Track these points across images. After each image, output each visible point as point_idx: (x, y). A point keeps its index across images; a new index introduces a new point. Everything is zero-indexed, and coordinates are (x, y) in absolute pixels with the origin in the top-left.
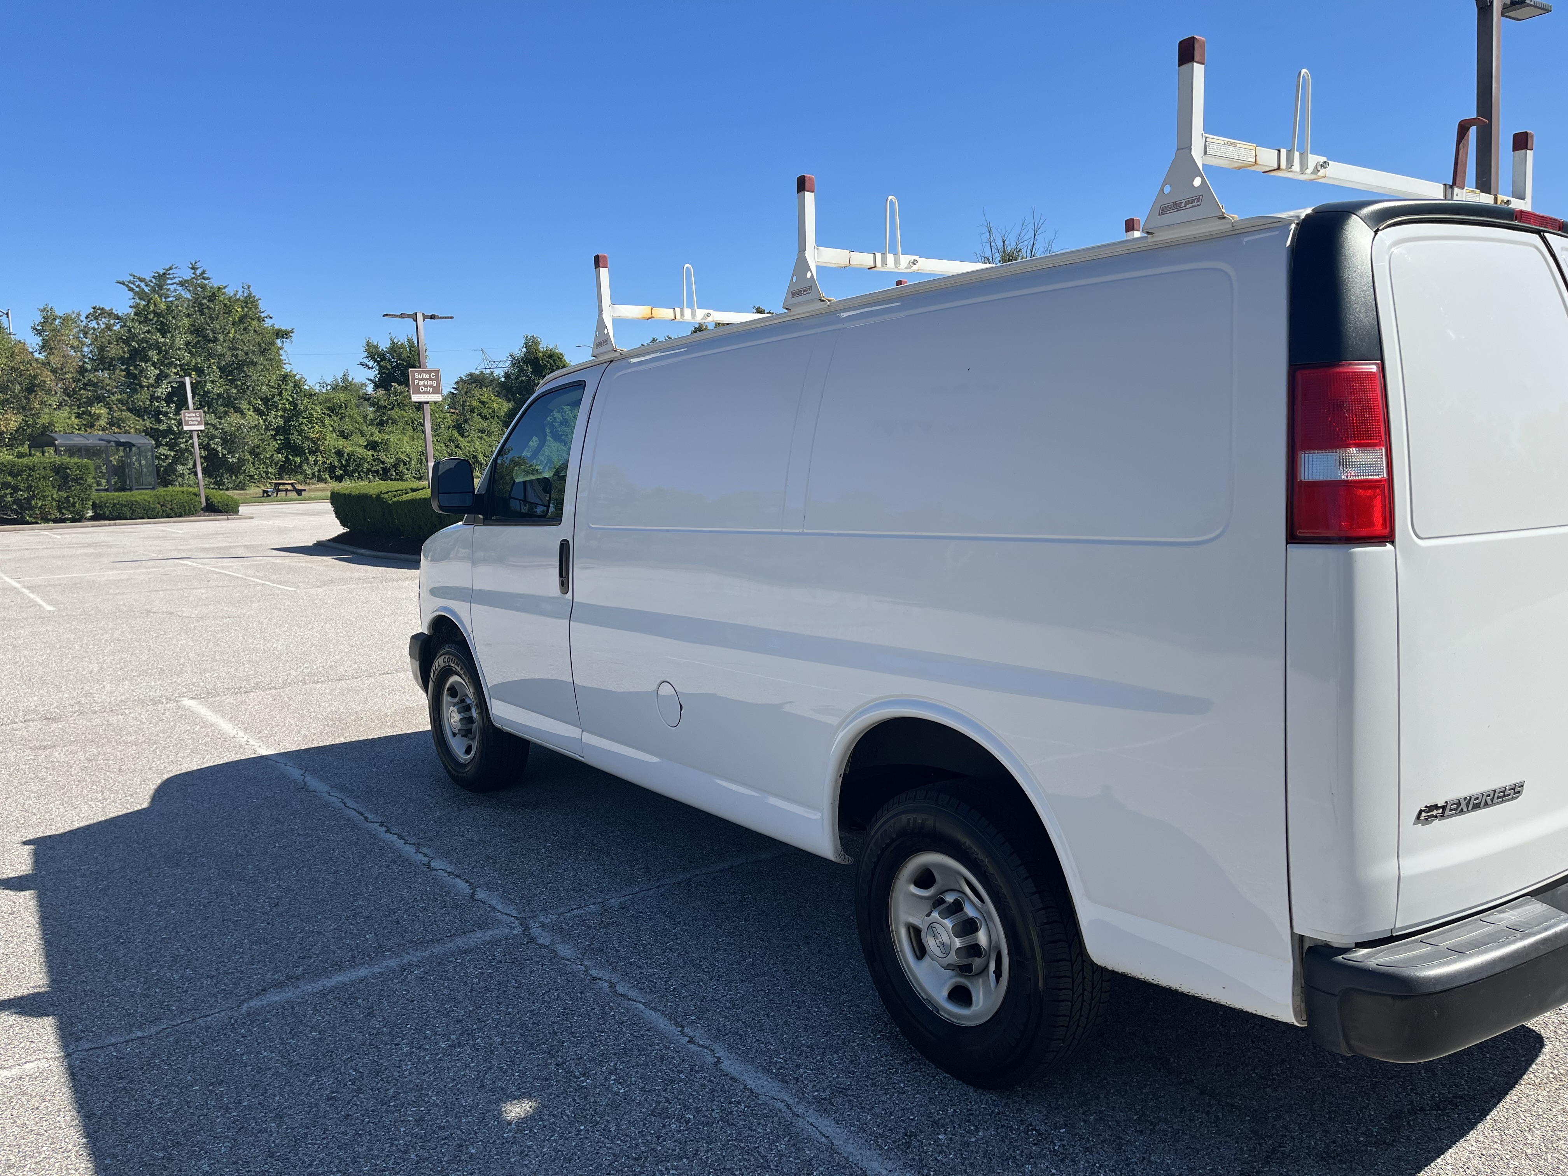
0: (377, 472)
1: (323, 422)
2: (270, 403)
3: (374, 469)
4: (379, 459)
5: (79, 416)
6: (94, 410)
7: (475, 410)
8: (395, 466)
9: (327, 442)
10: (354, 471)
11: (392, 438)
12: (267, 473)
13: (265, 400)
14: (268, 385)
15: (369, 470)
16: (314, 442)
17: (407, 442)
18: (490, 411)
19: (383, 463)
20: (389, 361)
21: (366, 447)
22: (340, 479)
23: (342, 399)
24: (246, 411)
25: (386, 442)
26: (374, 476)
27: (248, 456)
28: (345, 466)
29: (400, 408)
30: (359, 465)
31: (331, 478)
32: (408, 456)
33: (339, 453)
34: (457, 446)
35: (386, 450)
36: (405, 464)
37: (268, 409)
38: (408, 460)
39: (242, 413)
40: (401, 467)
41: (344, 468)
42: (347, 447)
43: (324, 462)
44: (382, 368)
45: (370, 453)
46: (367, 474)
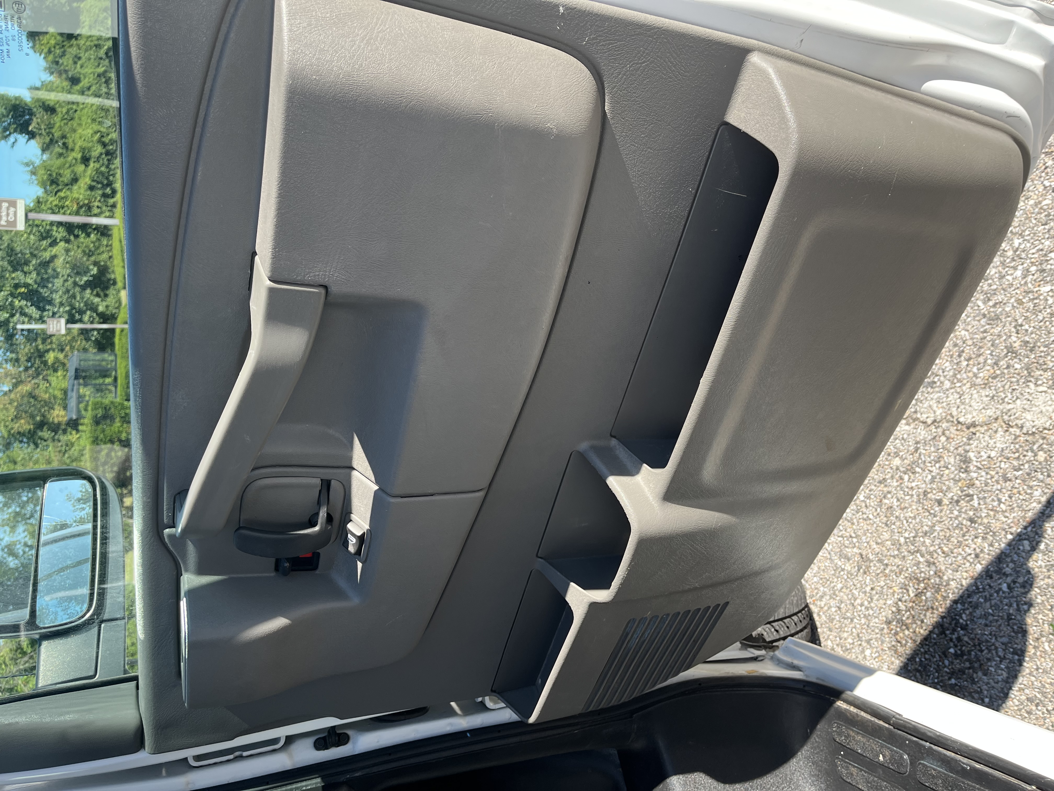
0: (108, 160)
1: (63, 198)
2: (44, 235)
3: (106, 163)
4: (98, 158)
5: (55, 370)
6: (50, 362)
7: (57, 60)
8: (104, 145)
9: (81, 197)
10: (107, 178)
11: (80, 143)
12: (107, 246)
13: (43, 238)
14: (29, 234)
15: (107, 167)
16: (81, 207)
17: (83, 130)
18: (57, 47)
19: (101, 154)
20: (9, 124)
21: (87, 166)
22: (114, 192)
23: (43, 172)
24: (53, 253)
25: (83, 149)
26: (113, 164)
27: (93, 258)
28: (103, 185)
29: (52, 128)
30: (102, 173)
31: (113, 197)
32: (96, 133)
33: (91, 188)
34: (89, 88)
35: (89, 150)
36: (102, 136)
37: (50, 237)
38: (99, 134)
39: (53, 258)
40: (106, 140)
41: (105, 186)
42: (85, 181)
43: (99, 201)
44: (15, 131)
45: (92, 165)
46: (110, 170)
